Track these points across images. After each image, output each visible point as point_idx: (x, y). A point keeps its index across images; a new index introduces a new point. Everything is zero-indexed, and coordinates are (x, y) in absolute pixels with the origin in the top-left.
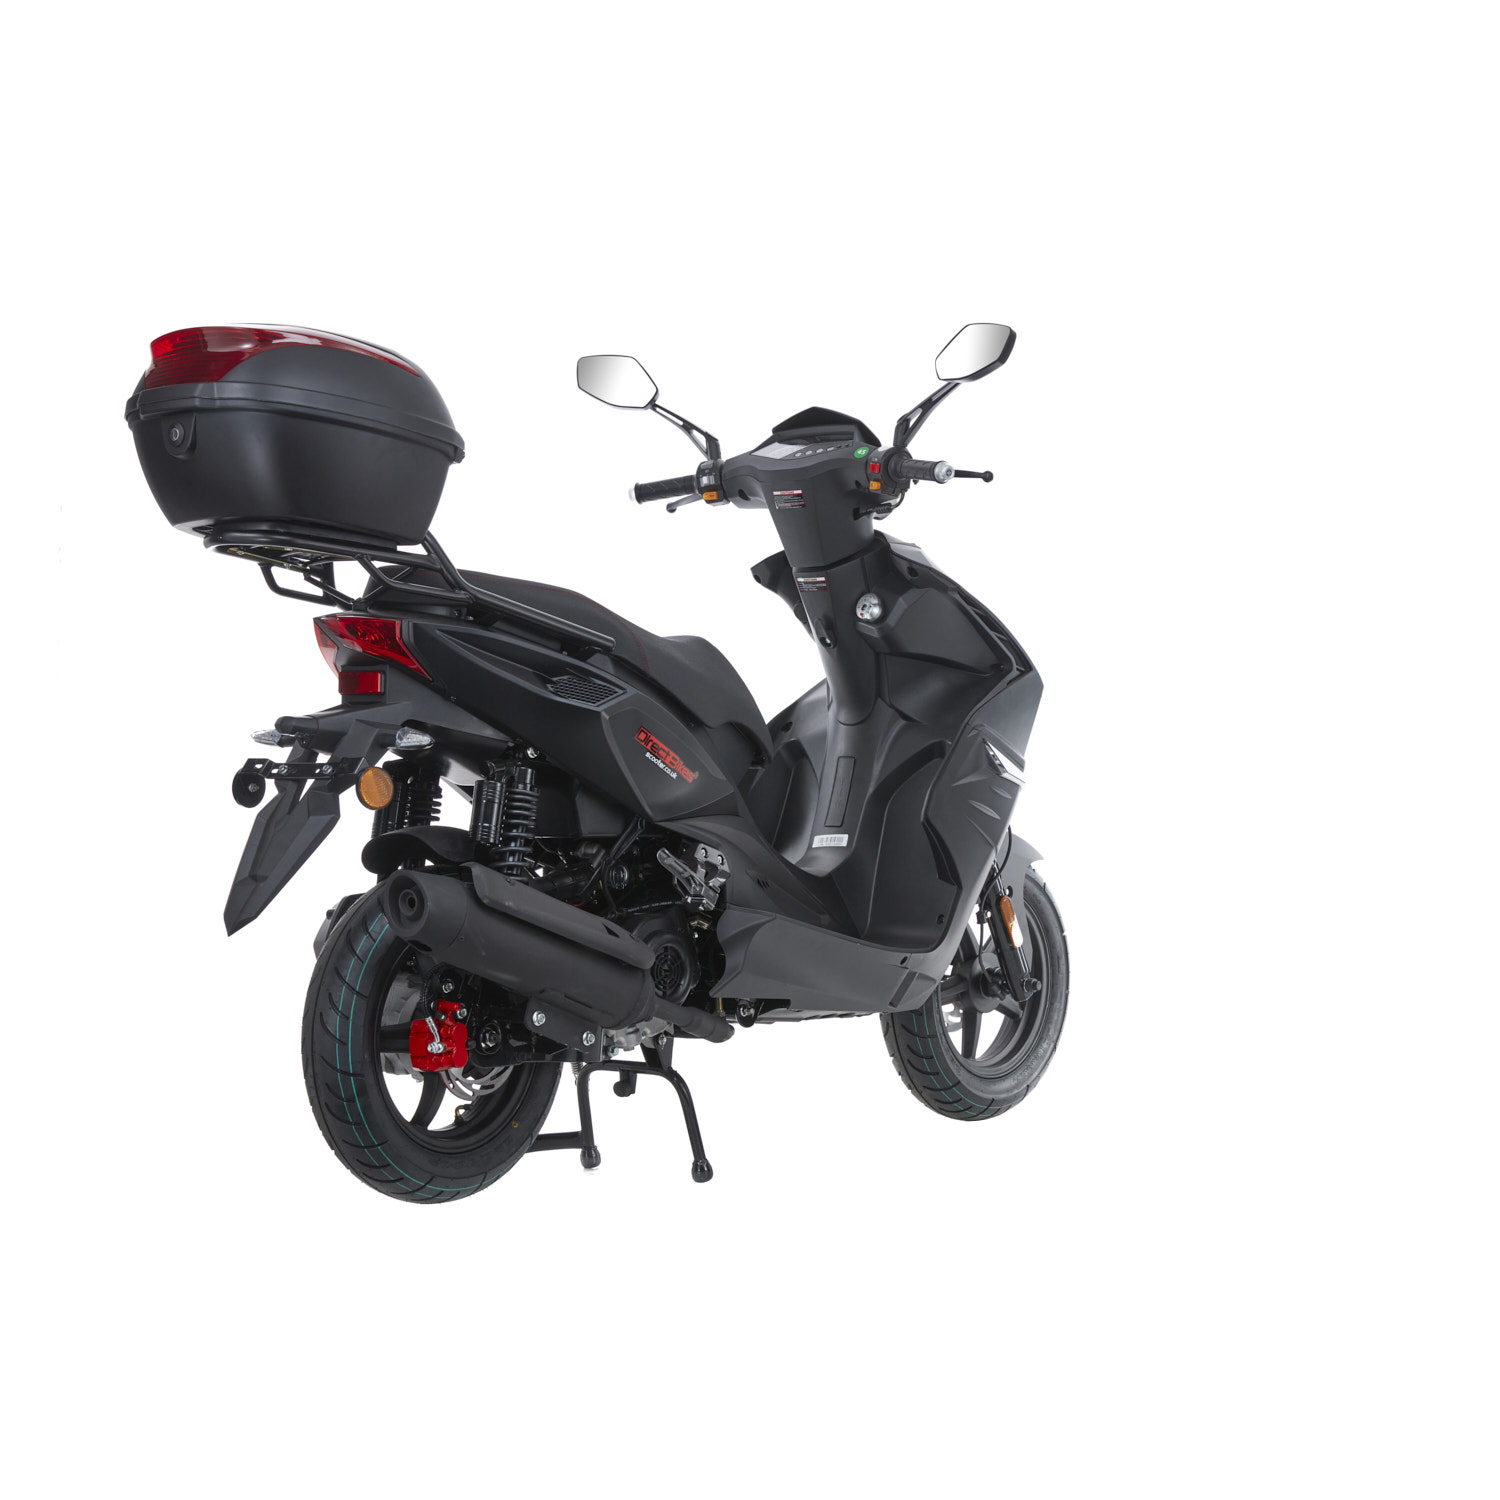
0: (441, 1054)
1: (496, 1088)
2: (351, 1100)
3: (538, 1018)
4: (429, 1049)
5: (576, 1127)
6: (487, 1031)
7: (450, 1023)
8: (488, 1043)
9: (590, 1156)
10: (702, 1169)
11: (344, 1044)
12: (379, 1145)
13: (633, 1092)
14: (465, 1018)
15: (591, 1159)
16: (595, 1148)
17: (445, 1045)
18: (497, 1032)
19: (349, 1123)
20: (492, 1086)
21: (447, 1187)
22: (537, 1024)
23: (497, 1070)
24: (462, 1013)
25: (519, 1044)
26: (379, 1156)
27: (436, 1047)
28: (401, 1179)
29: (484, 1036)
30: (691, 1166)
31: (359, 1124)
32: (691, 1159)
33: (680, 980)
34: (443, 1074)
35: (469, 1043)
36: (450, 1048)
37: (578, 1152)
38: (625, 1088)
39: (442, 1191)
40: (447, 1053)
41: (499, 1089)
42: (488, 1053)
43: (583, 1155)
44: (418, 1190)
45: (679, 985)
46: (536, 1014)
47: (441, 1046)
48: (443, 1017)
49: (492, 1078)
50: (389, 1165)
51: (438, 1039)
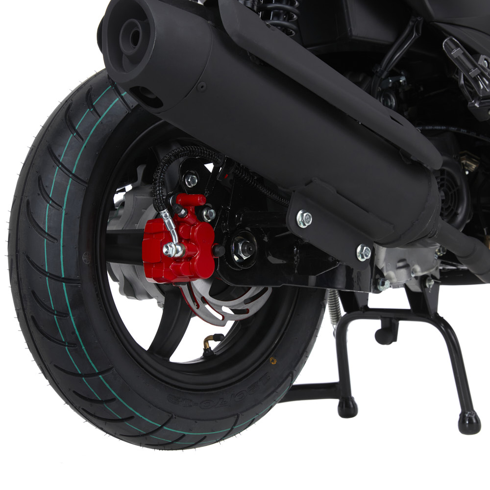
0: (179, 260)
1: (251, 313)
2: (63, 314)
3: (303, 219)
4: (165, 250)
5: (334, 378)
6: (240, 241)
7: (192, 221)
8: (242, 255)
9: (348, 406)
10: (470, 420)
11: (54, 239)
12: (100, 373)
13: (395, 340)
14: (213, 221)
15: (348, 409)
16: (352, 399)
17: (185, 248)
18: (252, 242)
19: (60, 342)
20: (247, 311)
21: (190, 431)
22: (302, 226)
23: (253, 291)
24: (209, 214)
25: (279, 261)
26: (101, 388)
27: (174, 249)
28: (131, 418)
29: (237, 247)
30: (458, 418)
31: (74, 345)
32: (459, 410)
33: (457, 209)
34: (185, 288)
35: (217, 250)
36: (190, 253)
37: (335, 402)
38: (387, 335)
39: (184, 435)
40: (187, 258)
41: (256, 314)
42: (242, 268)
43: (340, 406)
44: (152, 433)
45: (456, 214)
46: (300, 212)
47: (179, 248)
48: (183, 212)
49: (246, 302)
50: (114, 399)
51: (175, 239)
